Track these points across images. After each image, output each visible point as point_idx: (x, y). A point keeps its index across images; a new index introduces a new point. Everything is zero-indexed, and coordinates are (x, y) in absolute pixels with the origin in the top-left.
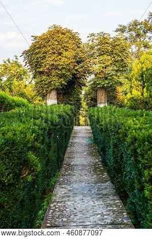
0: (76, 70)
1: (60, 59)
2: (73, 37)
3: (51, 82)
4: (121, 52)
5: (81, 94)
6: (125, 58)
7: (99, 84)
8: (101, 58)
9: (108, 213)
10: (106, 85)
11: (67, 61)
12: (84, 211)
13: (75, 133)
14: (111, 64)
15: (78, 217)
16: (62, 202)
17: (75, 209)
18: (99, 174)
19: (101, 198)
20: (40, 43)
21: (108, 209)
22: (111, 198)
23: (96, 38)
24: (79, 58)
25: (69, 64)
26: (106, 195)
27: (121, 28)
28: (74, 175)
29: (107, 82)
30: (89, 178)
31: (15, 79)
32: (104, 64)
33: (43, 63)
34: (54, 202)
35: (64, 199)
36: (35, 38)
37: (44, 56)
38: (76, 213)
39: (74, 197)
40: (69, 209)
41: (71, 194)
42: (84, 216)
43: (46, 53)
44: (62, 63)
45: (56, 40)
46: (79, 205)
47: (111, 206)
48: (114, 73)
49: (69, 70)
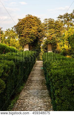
0: (38, 35)
1: (31, 30)
2: (37, 20)
3: (26, 40)
4: (59, 28)
5: (41, 46)
6: (61, 30)
7: (48, 42)
8: (50, 30)
9: (44, 106)
10: (51, 42)
11: (34, 31)
12: (33, 105)
13: (36, 64)
14: (54, 33)
15: (29, 108)
16: (23, 99)
17: (29, 103)
18: (44, 85)
19: (42, 98)
20: (22, 22)
21: (45, 104)
22: (47, 98)
23: (48, 21)
24: (40, 30)
25: (35, 32)
26: (45, 96)
27: (60, 16)
28: (32, 86)
29: (52, 41)
30: (38, 87)
31: (11, 38)
32: (51, 33)
33: (23, 31)
34: (19, 99)
35: (24, 98)
36: (20, 20)
37: (23, 28)
38: (29, 106)
39: (29, 97)
40: (26, 103)
41: (28, 95)
42: (32, 108)
43: (24, 27)
44: (32, 32)
45: (29, 21)
46: (31, 102)
47: (46, 102)
48: (55, 37)
49: (35, 35)
